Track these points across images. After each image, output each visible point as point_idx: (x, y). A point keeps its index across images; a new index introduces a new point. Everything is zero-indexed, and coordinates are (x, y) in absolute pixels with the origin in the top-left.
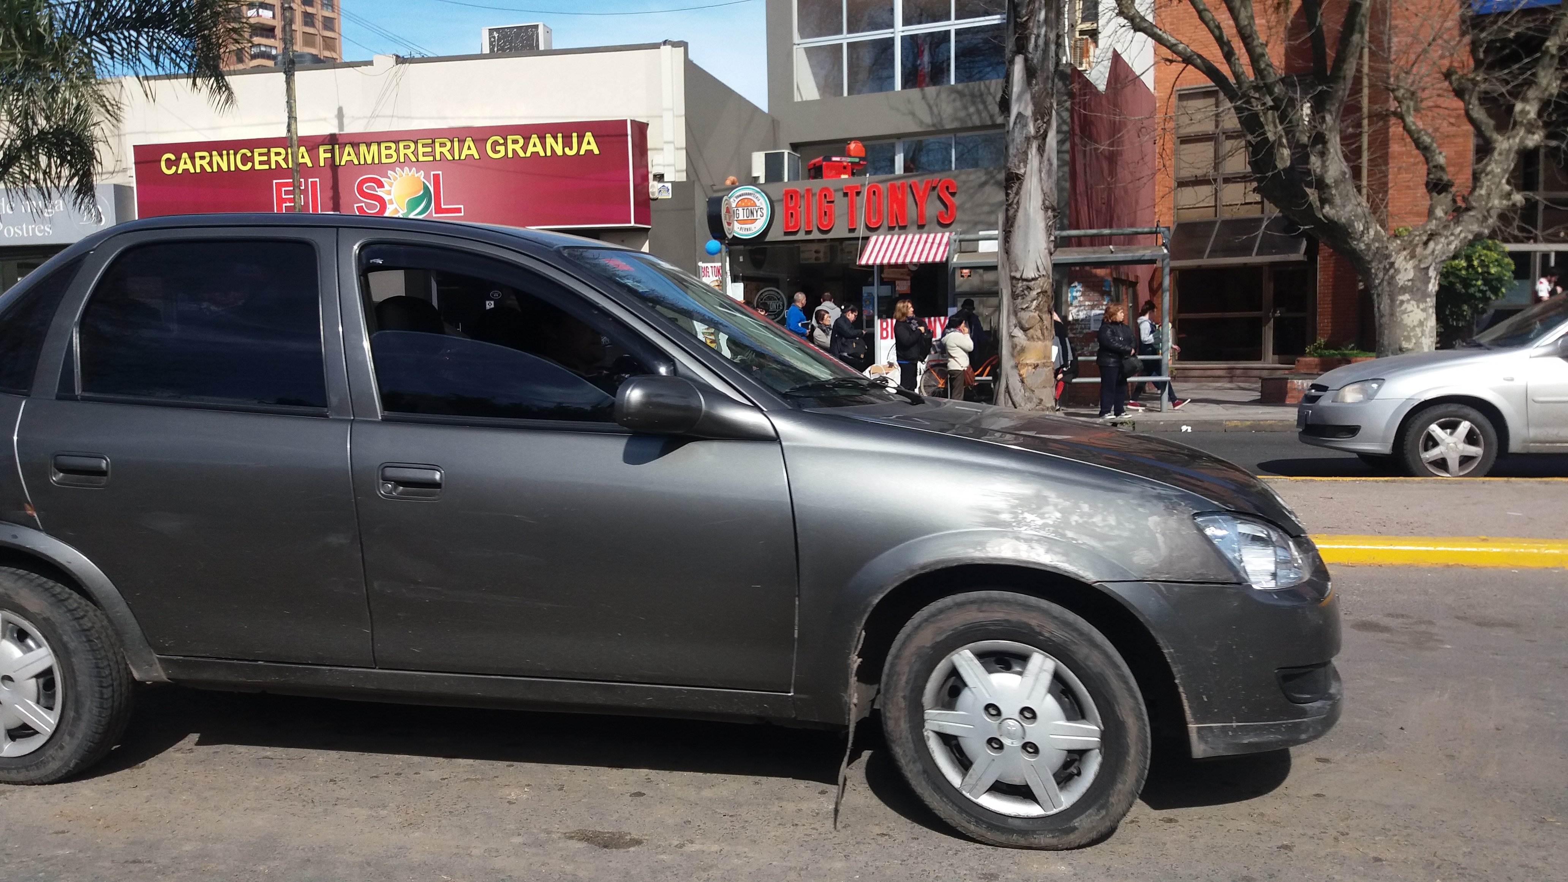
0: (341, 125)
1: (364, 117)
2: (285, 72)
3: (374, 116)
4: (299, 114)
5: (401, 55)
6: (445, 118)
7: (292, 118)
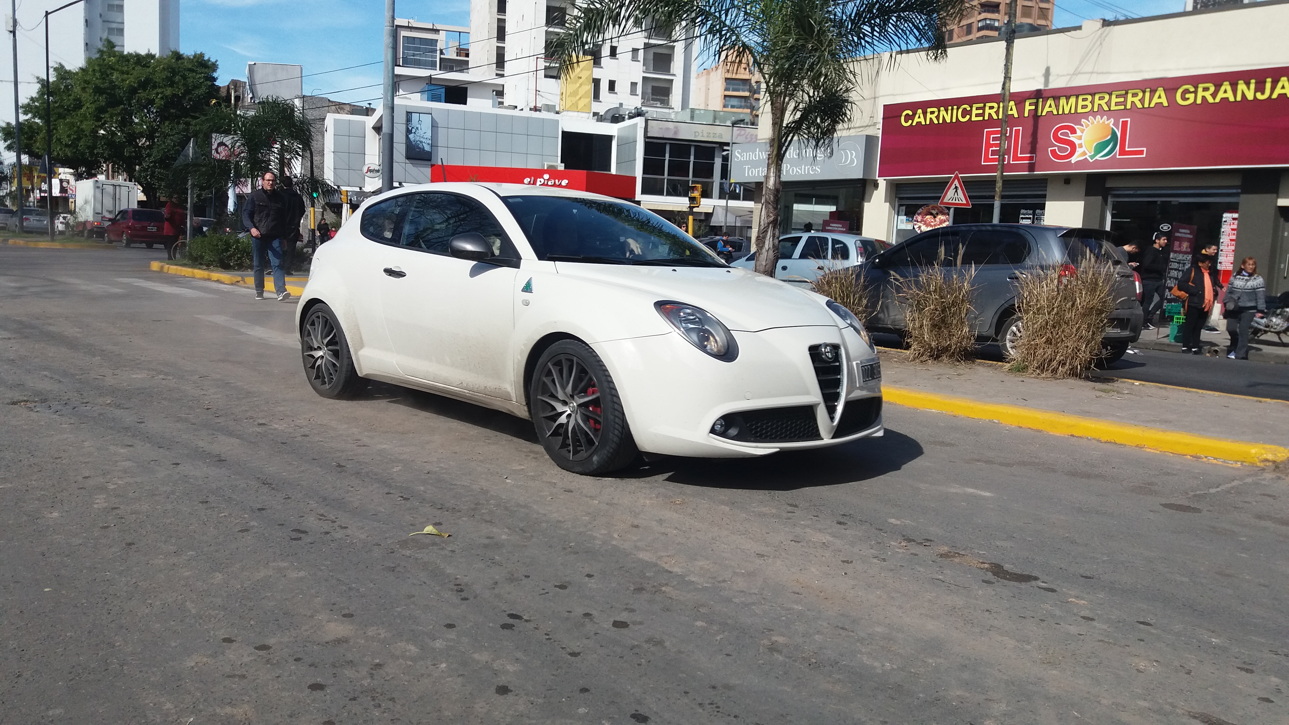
0: (1047, 82)
1: (1068, 75)
2: (1006, 41)
3: (1076, 73)
4: (1014, 75)
5: (1107, 19)
6: (1140, 71)
7: (1007, 77)
